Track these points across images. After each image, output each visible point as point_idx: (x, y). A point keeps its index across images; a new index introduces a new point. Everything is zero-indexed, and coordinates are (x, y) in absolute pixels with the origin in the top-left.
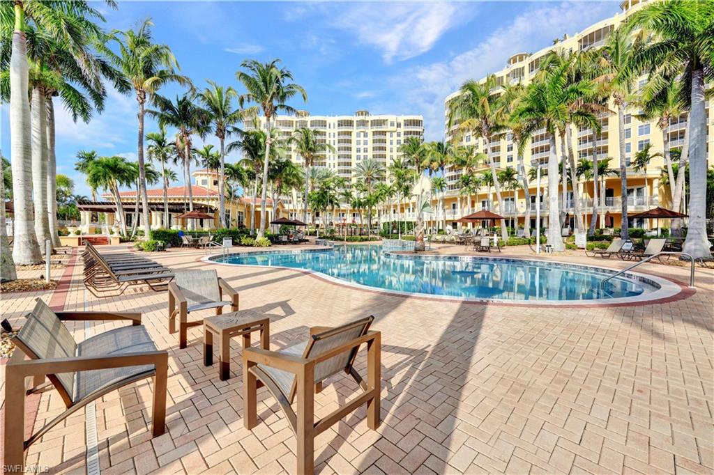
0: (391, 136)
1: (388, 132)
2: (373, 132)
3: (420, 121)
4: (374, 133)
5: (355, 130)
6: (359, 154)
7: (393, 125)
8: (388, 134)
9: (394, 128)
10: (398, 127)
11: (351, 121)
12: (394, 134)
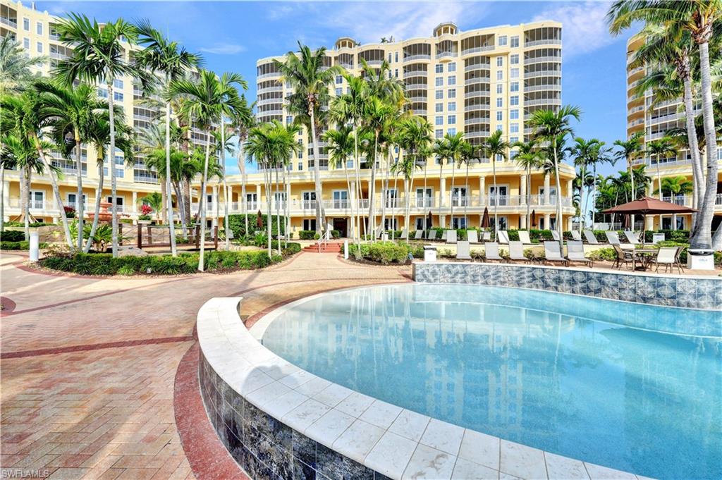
0: (500, 63)
1: (494, 56)
2: (466, 60)
3: (556, 29)
4: (469, 62)
5: (432, 61)
6: (440, 101)
7: (505, 43)
8: (494, 61)
9: (507, 48)
10: (512, 46)
11: (425, 45)
12: (504, 59)
